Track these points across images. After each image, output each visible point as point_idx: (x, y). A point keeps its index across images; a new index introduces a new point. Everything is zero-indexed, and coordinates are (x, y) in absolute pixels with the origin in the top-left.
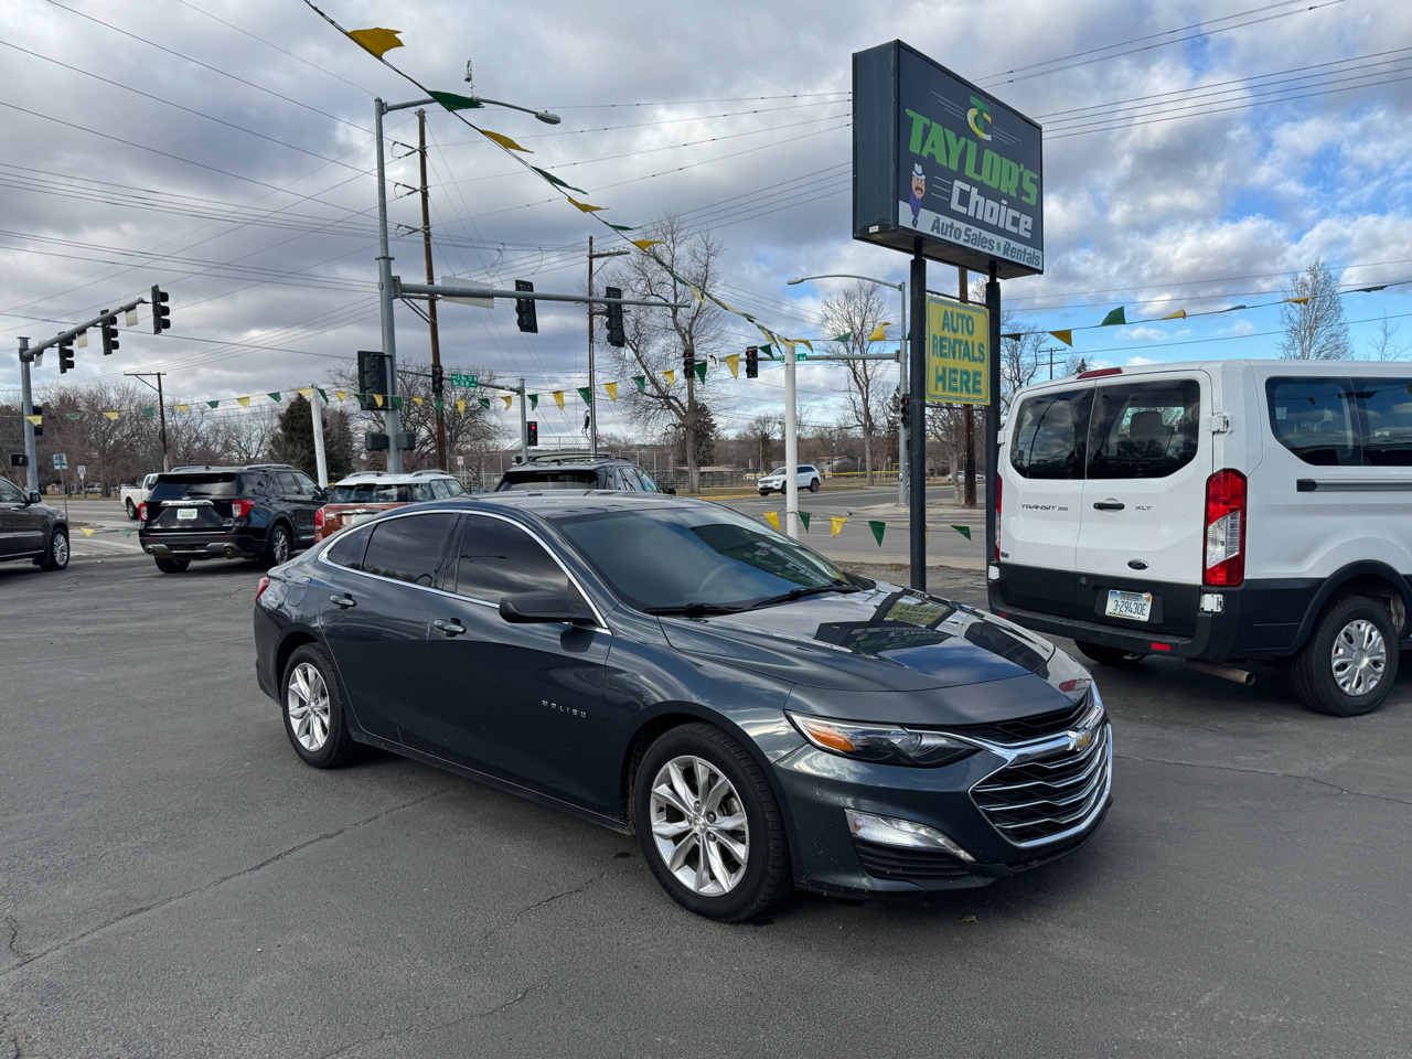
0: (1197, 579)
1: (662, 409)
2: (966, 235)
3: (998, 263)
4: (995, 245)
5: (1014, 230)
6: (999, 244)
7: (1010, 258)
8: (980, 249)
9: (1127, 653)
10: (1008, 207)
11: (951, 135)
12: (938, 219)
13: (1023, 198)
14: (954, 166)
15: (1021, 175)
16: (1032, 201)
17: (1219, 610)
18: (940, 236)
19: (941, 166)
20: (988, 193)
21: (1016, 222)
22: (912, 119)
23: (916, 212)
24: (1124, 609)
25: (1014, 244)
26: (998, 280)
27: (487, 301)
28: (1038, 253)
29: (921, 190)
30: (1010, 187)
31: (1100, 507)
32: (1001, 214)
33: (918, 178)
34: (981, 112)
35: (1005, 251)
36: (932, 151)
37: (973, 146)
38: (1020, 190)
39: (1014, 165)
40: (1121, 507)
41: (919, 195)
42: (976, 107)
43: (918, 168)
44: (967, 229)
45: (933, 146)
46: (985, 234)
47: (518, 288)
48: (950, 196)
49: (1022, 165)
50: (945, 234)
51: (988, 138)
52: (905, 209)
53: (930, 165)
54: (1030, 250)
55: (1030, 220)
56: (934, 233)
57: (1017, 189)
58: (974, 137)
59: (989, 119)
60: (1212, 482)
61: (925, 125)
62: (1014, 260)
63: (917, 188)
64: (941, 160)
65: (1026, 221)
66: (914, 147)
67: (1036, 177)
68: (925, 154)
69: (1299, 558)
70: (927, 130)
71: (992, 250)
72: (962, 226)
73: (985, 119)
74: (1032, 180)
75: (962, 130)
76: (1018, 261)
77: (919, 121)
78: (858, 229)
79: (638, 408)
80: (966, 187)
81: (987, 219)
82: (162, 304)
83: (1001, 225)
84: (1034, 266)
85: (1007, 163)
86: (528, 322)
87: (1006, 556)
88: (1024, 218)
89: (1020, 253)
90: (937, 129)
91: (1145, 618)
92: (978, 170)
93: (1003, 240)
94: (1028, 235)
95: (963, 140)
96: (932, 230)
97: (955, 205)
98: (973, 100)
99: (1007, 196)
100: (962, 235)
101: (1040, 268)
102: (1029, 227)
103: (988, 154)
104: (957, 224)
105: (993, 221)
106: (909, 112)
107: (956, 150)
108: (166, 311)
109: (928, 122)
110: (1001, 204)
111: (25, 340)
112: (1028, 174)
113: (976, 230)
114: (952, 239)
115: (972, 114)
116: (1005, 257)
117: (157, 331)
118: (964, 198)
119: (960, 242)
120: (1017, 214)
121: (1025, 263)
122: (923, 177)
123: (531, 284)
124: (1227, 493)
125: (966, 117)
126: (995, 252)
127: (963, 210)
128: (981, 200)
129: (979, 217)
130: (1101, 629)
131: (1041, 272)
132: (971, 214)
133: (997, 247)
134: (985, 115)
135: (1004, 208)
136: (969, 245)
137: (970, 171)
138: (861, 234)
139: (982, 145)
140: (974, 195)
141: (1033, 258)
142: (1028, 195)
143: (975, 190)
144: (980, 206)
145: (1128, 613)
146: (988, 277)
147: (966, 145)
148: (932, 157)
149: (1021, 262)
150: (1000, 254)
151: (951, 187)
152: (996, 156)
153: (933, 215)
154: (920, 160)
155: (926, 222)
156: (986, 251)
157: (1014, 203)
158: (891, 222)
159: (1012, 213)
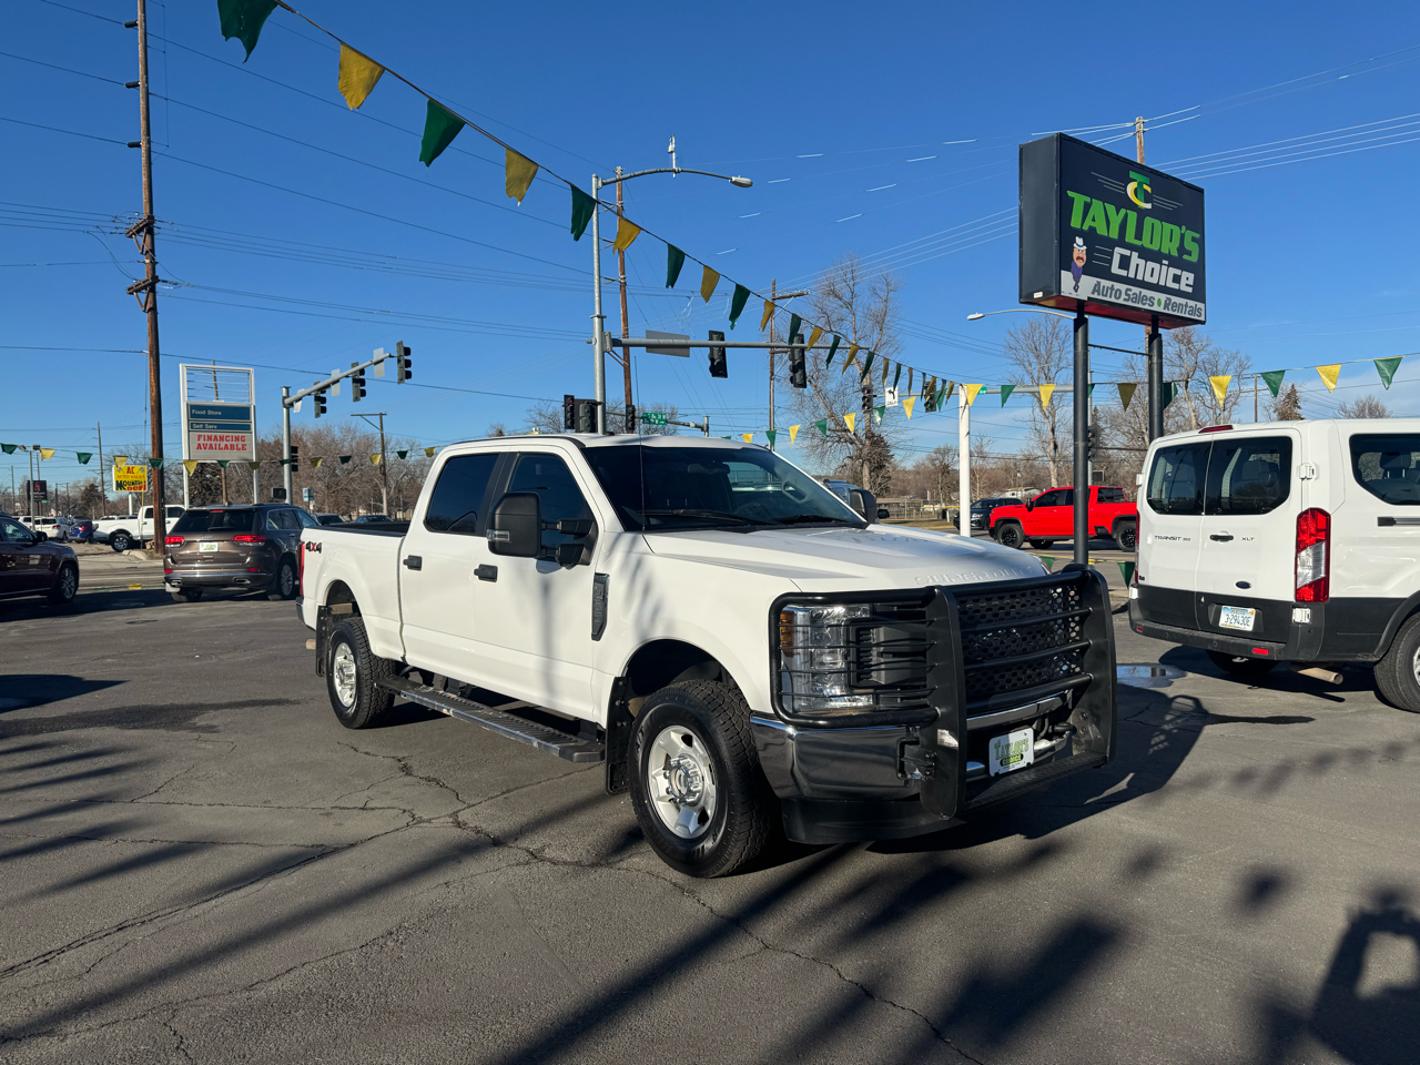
0: (1290, 597)
1: (838, 442)
2: (1126, 294)
3: (1160, 317)
4: (1156, 302)
5: (1176, 286)
6: (1159, 301)
7: (1171, 312)
8: (1140, 306)
9: (1236, 657)
10: (1169, 266)
11: (1111, 208)
12: (1099, 283)
13: (1185, 257)
14: (1114, 234)
15: (1182, 236)
16: (1194, 258)
17: (1307, 621)
18: (1101, 297)
19: (1102, 237)
20: (1147, 255)
21: (1177, 279)
22: (1073, 199)
23: (1077, 279)
24: (1233, 621)
25: (1174, 299)
26: (1161, 331)
27: (684, 350)
28: (1200, 305)
29: (1082, 259)
30: (1171, 248)
31: (1215, 538)
32: (1163, 274)
33: (1080, 248)
34: (1140, 184)
35: (1166, 306)
36: (1093, 224)
37: (1133, 216)
38: (1182, 250)
39: (1176, 228)
40: (1230, 538)
41: (1080, 264)
42: (1135, 180)
43: (1079, 241)
44: (1127, 290)
45: (1094, 220)
46: (1146, 292)
47: (711, 339)
48: (1110, 262)
49: (1184, 227)
50: (1106, 296)
51: (1149, 206)
52: (1066, 277)
53: (1091, 237)
54: (1192, 303)
55: (1191, 276)
56: (1095, 296)
57: (1178, 250)
58: (1133, 207)
59: (1149, 189)
60: (1302, 518)
61: (1086, 203)
62: (1176, 313)
63: (1078, 258)
64: (1102, 231)
65: (1188, 278)
66: (1075, 222)
67: (1197, 236)
68: (1085, 228)
69: (1381, 581)
70: (1087, 207)
71: (1153, 305)
72: (1123, 287)
73: (1145, 190)
74: (1194, 239)
75: (1123, 202)
76: (1179, 314)
77: (1079, 200)
78: (1024, 294)
79: (816, 441)
80: (1127, 252)
81: (1148, 279)
82: (406, 358)
83: (1162, 283)
84: (1196, 318)
85: (1168, 227)
86: (719, 369)
87: (1143, 579)
88: (1185, 275)
89: (1183, 307)
90: (1097, 205)
91: (1250, 628)
92: (1139, 236)
93: (1163, 297)
94: (1190, 290)
95: (1123, 211)
96: (1093, 293)
97: (1115, 269)
98: (1132, 175)
99: (1168, 257)
100: (1122, 295)
101: (1202, 318)
102: (1191, 282)
103: (1148, 221)
104: (1117, 286)
105: (1154, 280)
106: (1070, 193)
107: (1116, 220)
108: (408, 364)
109: (1088, 199)
110: (1161, 264)
111: (287, 388)
112: (1189, 234)
113: (1136, 290)
114: (1113, 300)
115: (1131, 187)
116: (1166, 311)
117: (401, 381)
118: (1125, 263)
119: (1121, 301)
120: (1178, 272)
121: (1187, 316)
122: (1085, 248)
123: (722, 334)
124: (1314, 527)
125: (1125, 191)
126: (1155, 308)
127: (1123, 273)
128: (1142, 262)
129: (1140, 277)
130: (1216, 637)
131: (1203, 323)
132: (1132, 275)
133: (1158, 303)
134: (1145, 187)
135: (1165, 268)
136: (1130, 303)
137: (1130, 238)
138: (1027, 300)
139: (1142, 214)
140: (1135, 258)
141: (1193, 311)
142: (1189, 253)
143: (1135, 255)
144: (1141, 268)
145: (1237, 625)
146: (1150, 328)
147: (1126, 215)
148: (1092, 229)
149: (1183, 315)
150: (1161, 309)
151: (1112, 254)
152: (1157, 222)
153: (1094, 280)
154: (1081, 233)
155: (1087, 288)
156: (1147, 307)
157: (1174, 263)
158: (1054, 289)
159: (1174, 271)
